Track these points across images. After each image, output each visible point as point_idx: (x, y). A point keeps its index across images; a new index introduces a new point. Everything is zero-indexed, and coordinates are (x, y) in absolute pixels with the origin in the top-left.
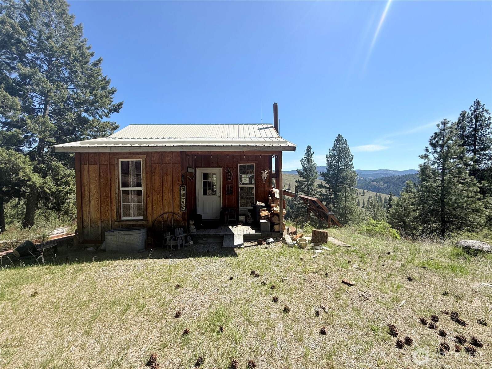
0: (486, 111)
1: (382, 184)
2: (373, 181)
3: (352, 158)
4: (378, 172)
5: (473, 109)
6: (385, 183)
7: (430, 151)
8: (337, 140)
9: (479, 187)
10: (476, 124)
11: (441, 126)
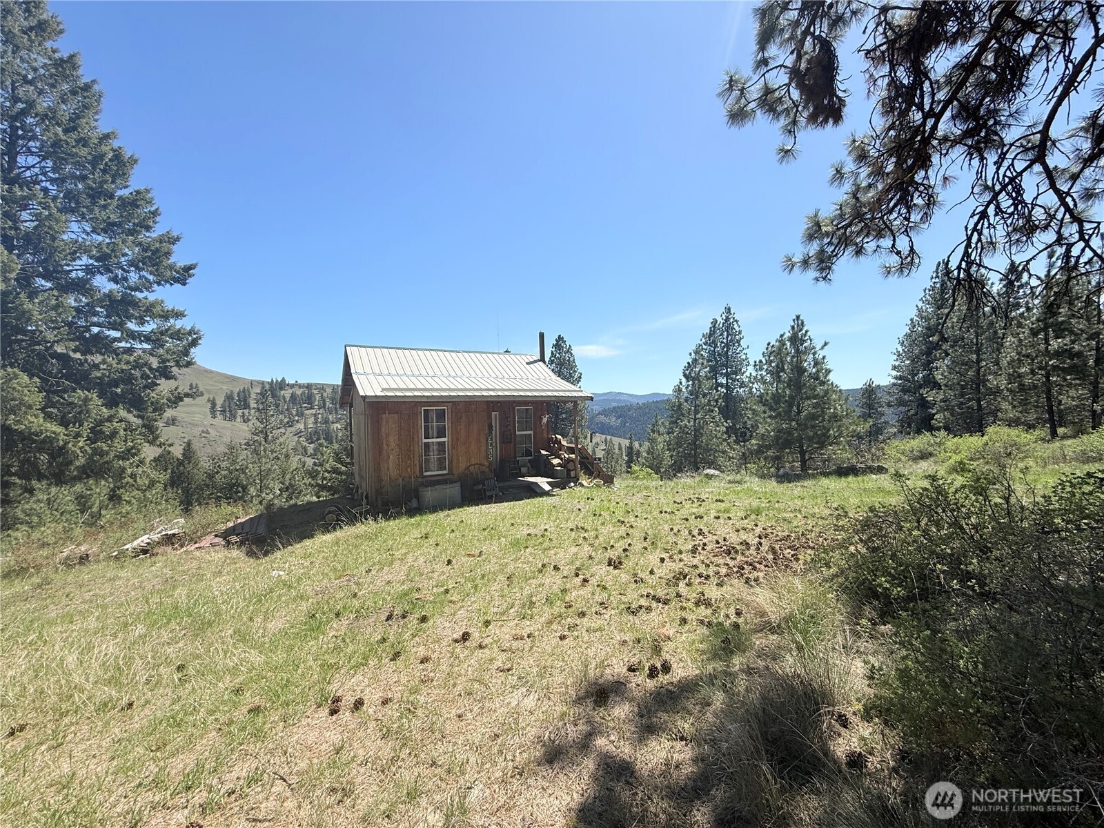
0: (736, 321)
1: (614, 419)
2: (599, 414)
3: (580, 377)
4: (605, 397)
5: (724, 317)
6: (617, 418)
7: (683, 384)
8: (557, 344)
9: (726, 427)
10: (727, 337)
11: (693, 354)
